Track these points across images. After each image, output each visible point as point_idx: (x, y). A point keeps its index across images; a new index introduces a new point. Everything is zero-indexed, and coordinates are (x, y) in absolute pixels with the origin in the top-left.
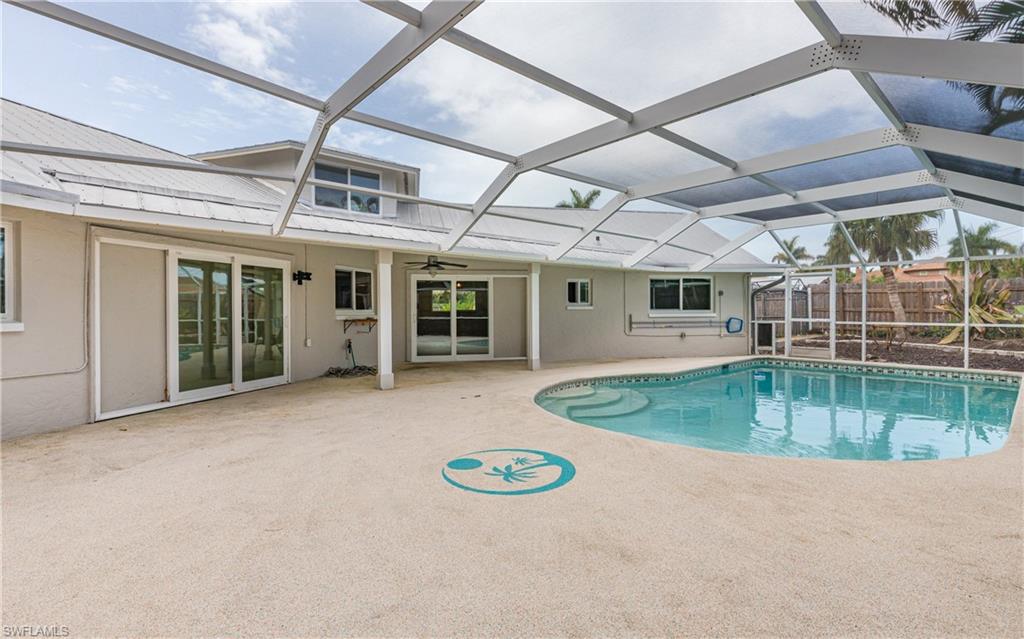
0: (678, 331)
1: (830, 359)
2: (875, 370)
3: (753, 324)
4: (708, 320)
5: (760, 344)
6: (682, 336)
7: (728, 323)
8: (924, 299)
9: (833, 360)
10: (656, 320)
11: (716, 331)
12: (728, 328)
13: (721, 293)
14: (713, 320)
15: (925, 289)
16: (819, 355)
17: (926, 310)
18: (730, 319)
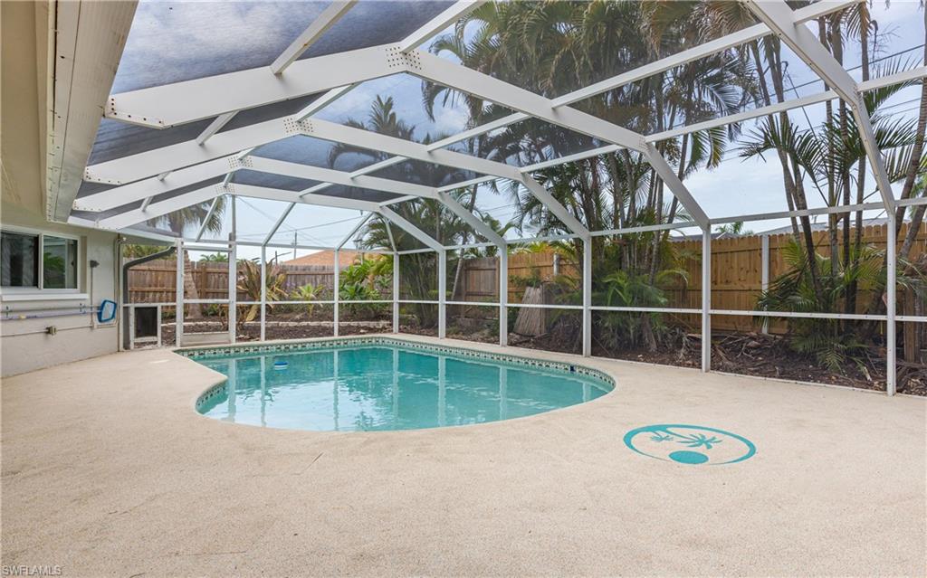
0: (41, 325)
1: (230, 342)
2: (291, 347)
3: (126, 309)
4: (76, 304)
5: (138, 334)
6: (49, 331)
7: (101, 307)
8: (207, 280)
9: (234, 343)
10: (11, 307)
11: (86, 320)
12: (100, 315)
13: (94, 264)
14: (83, 303)
15: (209, 270)
16: (217, 340)
17: (207, 290)
18: (105, 302)
